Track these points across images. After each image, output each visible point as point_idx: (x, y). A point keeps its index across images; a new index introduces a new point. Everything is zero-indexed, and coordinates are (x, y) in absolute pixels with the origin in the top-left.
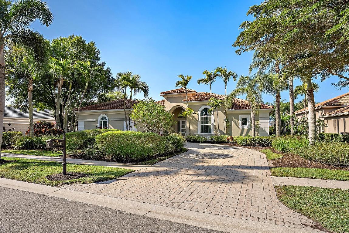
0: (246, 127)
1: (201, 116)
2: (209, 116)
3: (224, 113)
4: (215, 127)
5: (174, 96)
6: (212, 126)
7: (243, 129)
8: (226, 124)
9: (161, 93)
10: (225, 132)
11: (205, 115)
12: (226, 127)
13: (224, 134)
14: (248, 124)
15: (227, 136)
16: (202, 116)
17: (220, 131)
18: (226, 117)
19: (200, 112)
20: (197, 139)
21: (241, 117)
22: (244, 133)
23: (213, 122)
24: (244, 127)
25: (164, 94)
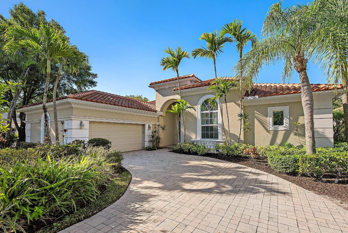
0: (281, 128)
1: (202, 112)
2: (214, 111)
3: (238, 105)
4: (224, 129)
5: (167, 87)
6: (219, 128)
7: (276, 133)
8: (243, 123)
9: (150, 83)
10: (242, 138)
11: (208, 110)
12: (242, 129)
13: (239, 141)
14: (284, 124)
15: (244, 145)
16: (204, 112)
17: (233, 136)
18: (242, 111)
19: (199, 106)
20: (194, 149)
21: (271, 110)
22: (279, 140)
23: (220, 121)
24: (277, 128)
25: (153, 84)
